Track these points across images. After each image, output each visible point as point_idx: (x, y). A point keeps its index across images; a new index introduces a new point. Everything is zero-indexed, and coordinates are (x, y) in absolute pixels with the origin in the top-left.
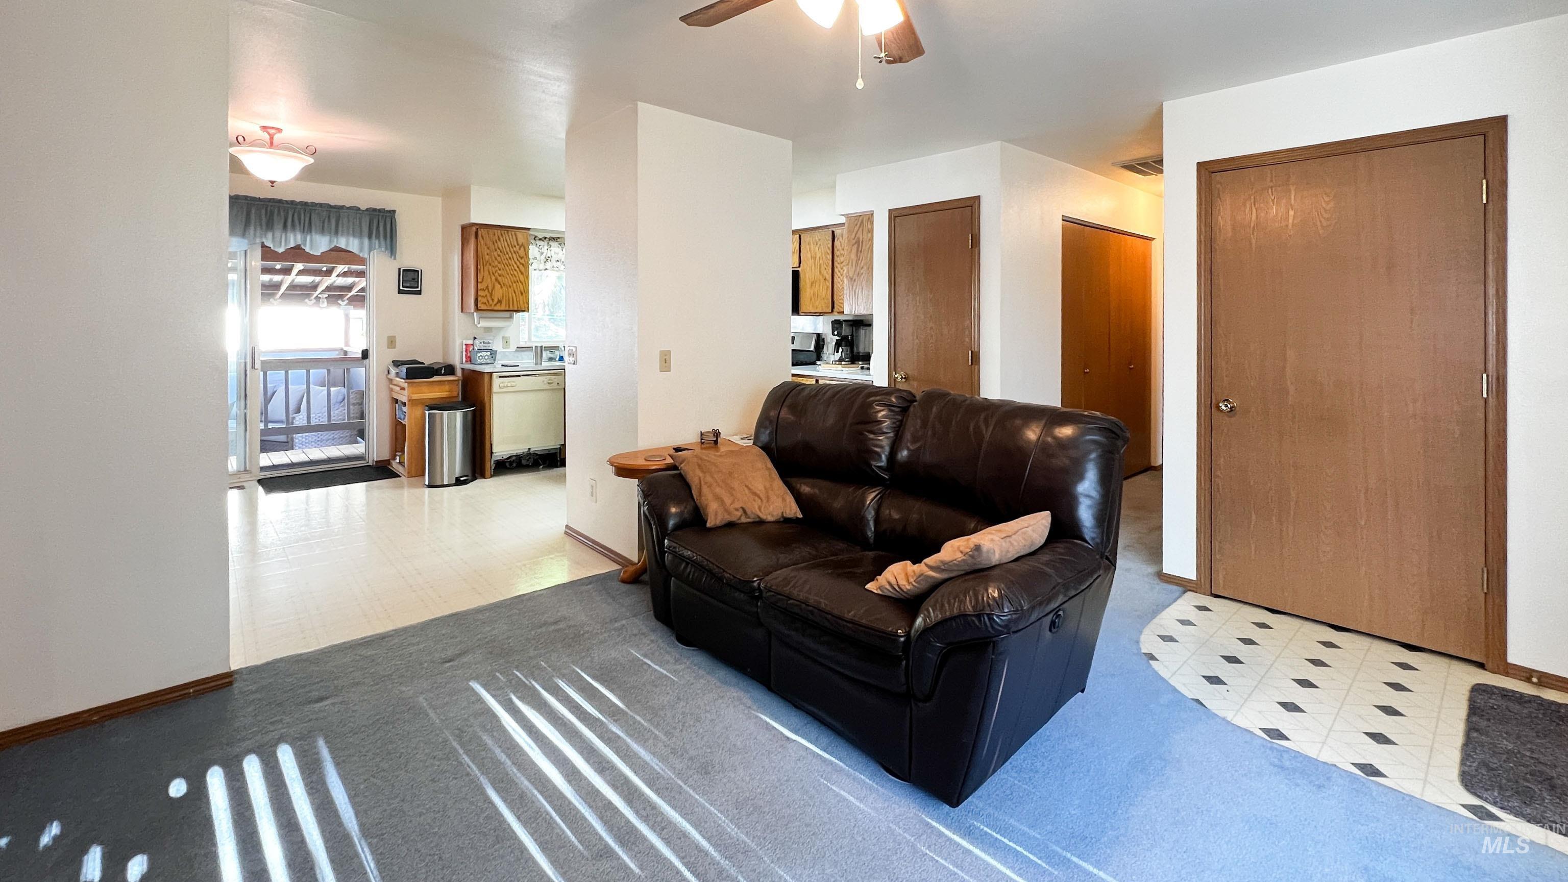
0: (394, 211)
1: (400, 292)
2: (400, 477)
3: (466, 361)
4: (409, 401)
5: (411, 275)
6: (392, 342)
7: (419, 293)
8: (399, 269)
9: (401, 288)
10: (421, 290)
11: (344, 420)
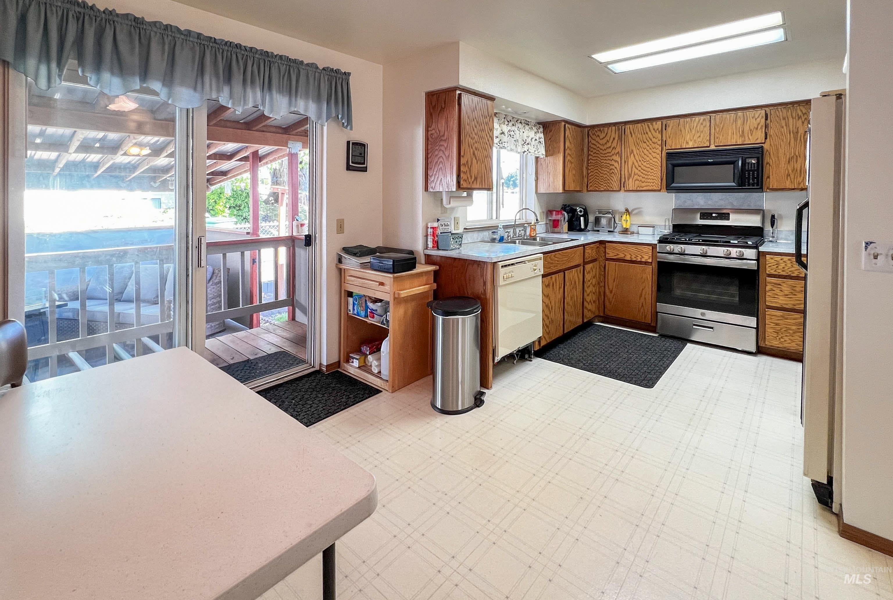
0: (349, 74)
1: (349, 168)
2: (381, 391)
3: (433, 247)
4: (395, 298)
5: (359, 149)
6: (340, 227)
7: (365, 170)
8: (348, 143)
9: (351, 164)
10: (367, 167)
11: (220, 308)
